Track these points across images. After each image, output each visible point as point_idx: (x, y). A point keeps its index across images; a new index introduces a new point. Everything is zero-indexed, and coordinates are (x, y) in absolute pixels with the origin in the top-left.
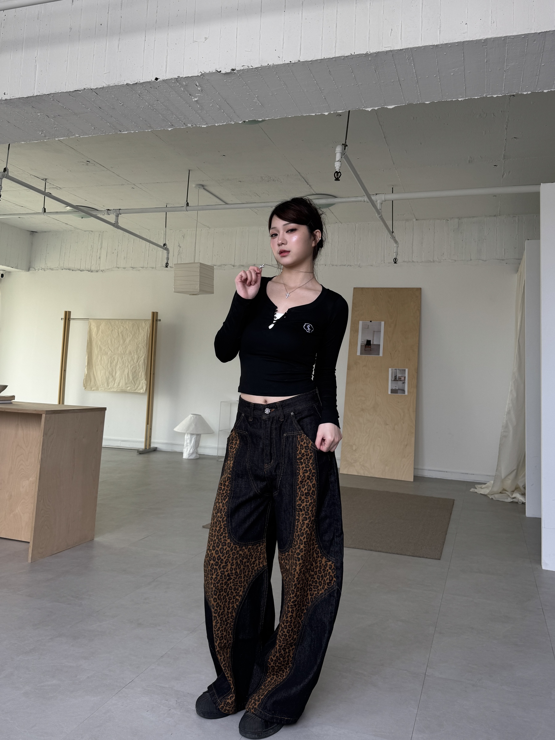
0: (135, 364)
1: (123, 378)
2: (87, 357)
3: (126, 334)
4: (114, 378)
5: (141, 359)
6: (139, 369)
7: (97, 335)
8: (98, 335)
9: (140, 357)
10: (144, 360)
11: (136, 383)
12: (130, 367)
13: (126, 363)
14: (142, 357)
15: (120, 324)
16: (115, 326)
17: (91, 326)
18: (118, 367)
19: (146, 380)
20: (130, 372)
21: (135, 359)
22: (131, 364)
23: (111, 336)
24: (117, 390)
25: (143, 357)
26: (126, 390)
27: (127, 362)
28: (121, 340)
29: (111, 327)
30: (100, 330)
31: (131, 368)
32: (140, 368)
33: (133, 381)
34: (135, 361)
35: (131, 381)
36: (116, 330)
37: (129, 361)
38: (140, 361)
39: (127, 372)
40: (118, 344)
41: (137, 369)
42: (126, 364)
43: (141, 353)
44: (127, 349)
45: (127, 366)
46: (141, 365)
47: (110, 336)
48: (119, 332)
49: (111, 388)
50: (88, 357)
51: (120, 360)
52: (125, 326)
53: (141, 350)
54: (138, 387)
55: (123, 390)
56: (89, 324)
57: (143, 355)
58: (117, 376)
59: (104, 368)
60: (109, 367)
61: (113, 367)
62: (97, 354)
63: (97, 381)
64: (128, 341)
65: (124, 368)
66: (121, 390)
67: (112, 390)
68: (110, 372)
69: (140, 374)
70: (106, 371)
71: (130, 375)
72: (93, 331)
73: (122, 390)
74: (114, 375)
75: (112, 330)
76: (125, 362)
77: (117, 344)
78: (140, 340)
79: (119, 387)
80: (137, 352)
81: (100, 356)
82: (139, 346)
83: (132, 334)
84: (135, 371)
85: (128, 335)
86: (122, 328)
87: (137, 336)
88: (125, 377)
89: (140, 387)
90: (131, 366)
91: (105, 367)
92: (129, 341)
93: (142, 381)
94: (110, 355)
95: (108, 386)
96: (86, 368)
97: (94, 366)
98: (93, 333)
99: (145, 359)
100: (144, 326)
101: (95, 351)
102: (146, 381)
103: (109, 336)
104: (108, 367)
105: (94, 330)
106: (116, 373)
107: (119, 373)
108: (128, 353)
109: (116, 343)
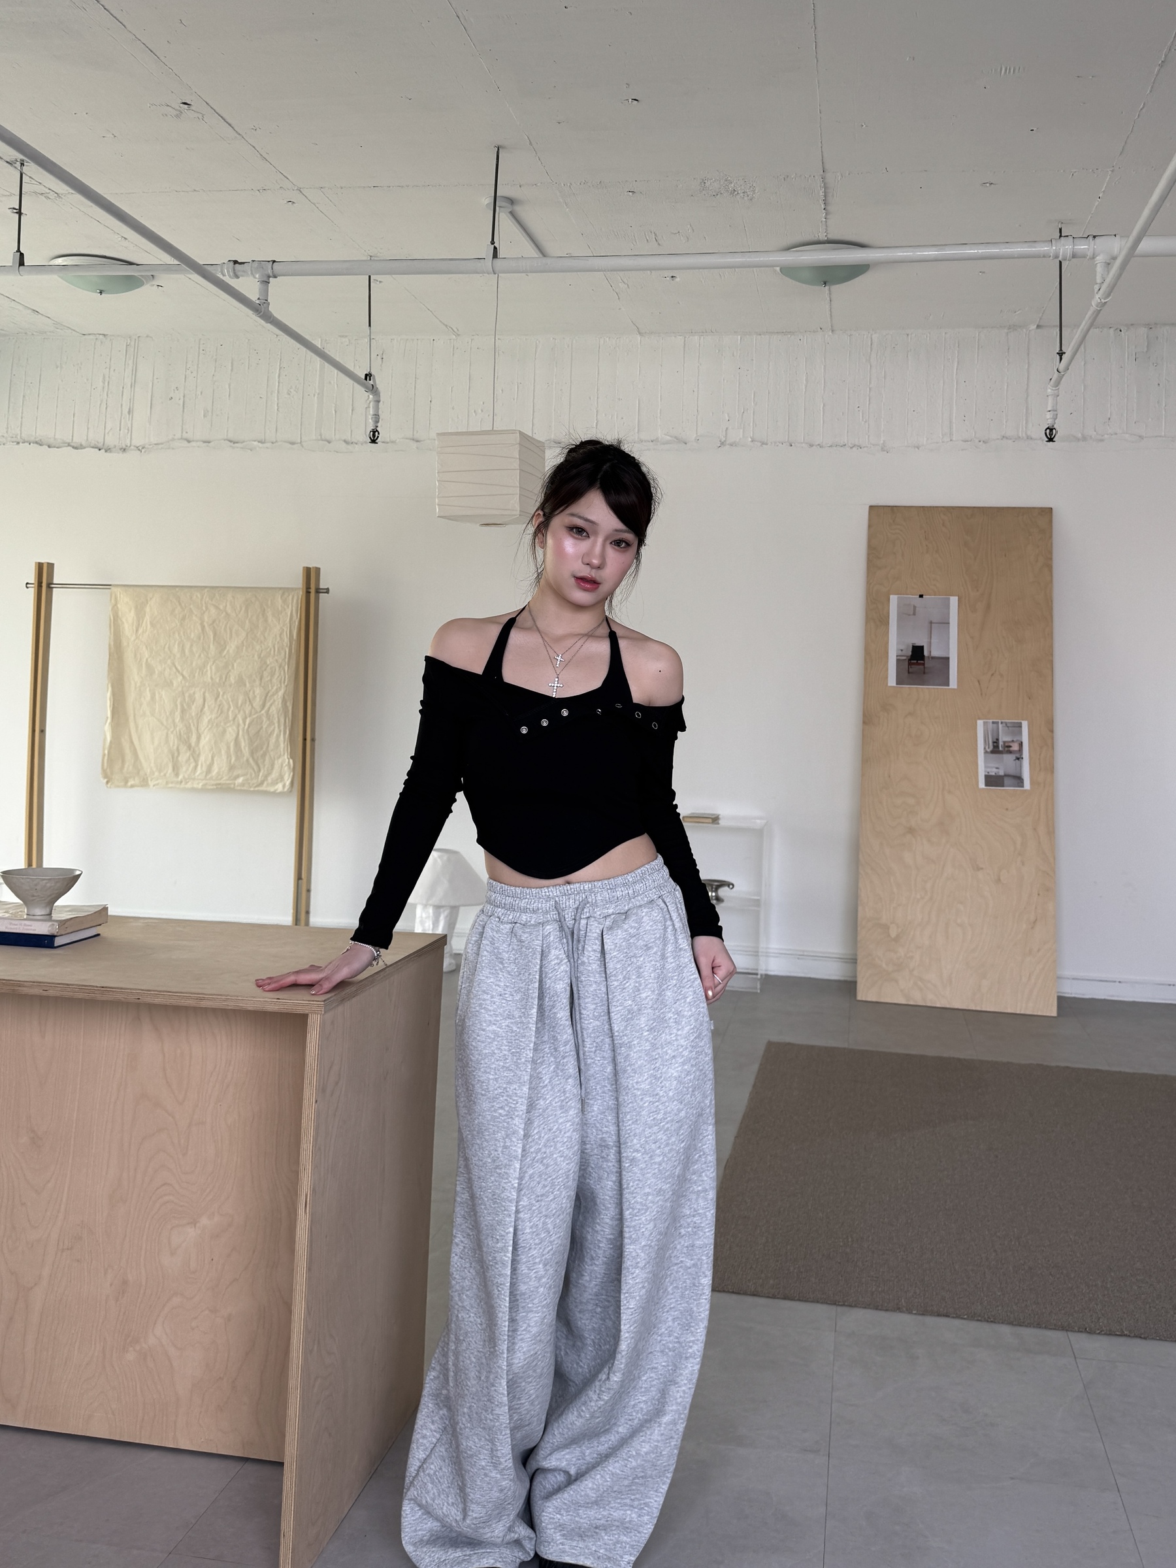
0: (257, 712)
1: (223, 752)
2: (109, 694)
3: (225, 629)
4: (194, 751)
5: (275, 697)
6: (269, 725)
7: (137, 631)
8: (140, 631)
9: (269, 695)
10: (284, 701)
11: (261, 766)
12: (241, 722)
13: (228, 710)
14: (277, 691)
15: (208, 599)
16: (192, 606)
17: (119, 605)
18: (205, 720)
19: (292, 756)
20: (243, 736)
21: (258, 699)
22: (245, 712)
23: (182, 633)
24: (206, 784)
25: (281, 693)
26: (232, 786)
27: (232, 708)
28: (211, 646)
29: (179, 607)
30: (147, 618)
31: (244, 723)
32: (272, 723)
33: (251, 761)
34: (257, 703)
35: (247, 760)
36: (196, 615)
37: (239, 704)
38: (271, 705)
39: (234, 736)
40: (202, 655)
41: (264, 727)
42: (230, 713)
43: (274, 680)
44: (230, 671)
45: (234, 719)
46: (276, 716)
47: (179, 634)
48: (205, 624)
49: (186, 780)
50: (113, 694)
51: (210, 701)
52: (221, 607)
53: (272, 674)
54: (266, 777)
55: (223, 784)
56: (113, 601)
57: (280, 688)
58: (204, 746)
59: (162, 724)
60: (177, 720)
61: (191, 721)
62: (138, 685)
63: (143, 761)
64: (233, 647)
65: (225, 724)
66: (216, 785)
67: (189, 785)
68: (180, 734)
69: (273, 740)
70: (169, 732)
71: (243, 744)
72: (124, 620)
73: (219, 784)
74: (193, 744)
75: (184, 618)
76: (226, 707)
77: (200, 656)
78: (270, 645)
79: (211, 778)
80: (261, 679)
81: (150, 690)
82: (268, 663)
83: (244, 630)
84: (259, 731)
85: (234, 630)
86: (213, 610)
87: (259, 633)
88: (228, 748)
89: (274, 775)
90: (246, 718)
91: (165, 723)
92: (237, 647)
93: (280, 761)
94: (180, 689)
95: (177, 775)
96: (109, 721)
97: (131, 719)
98: (126, 626)
99: (286, 697)
100: (280, 608)
101: (134, 676)
102: (291, 761)
103: (174, 633)
104: (174, 721)
105: (128, 618)
106: (199, 738)
107: (207, 739)
108: (233, 682)
109: (197, 655)
